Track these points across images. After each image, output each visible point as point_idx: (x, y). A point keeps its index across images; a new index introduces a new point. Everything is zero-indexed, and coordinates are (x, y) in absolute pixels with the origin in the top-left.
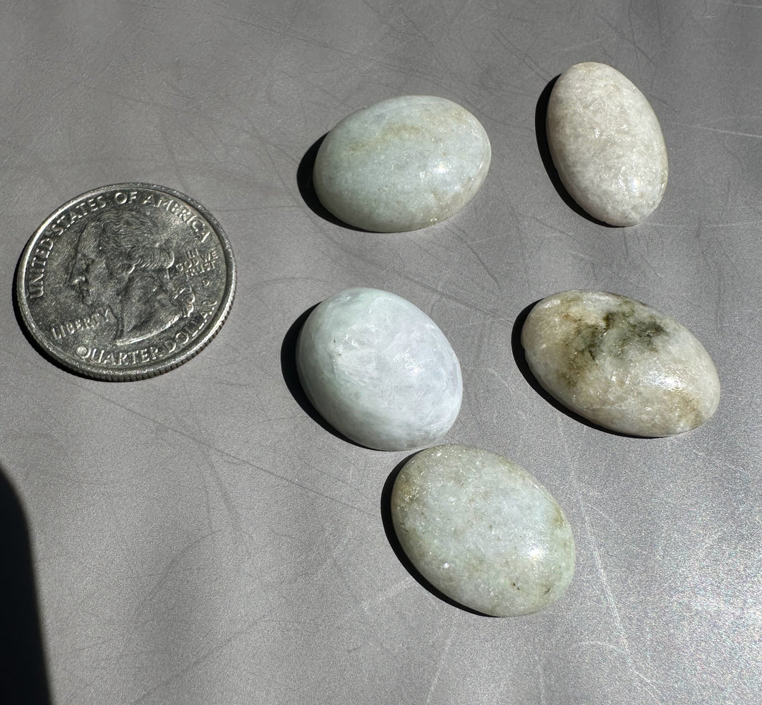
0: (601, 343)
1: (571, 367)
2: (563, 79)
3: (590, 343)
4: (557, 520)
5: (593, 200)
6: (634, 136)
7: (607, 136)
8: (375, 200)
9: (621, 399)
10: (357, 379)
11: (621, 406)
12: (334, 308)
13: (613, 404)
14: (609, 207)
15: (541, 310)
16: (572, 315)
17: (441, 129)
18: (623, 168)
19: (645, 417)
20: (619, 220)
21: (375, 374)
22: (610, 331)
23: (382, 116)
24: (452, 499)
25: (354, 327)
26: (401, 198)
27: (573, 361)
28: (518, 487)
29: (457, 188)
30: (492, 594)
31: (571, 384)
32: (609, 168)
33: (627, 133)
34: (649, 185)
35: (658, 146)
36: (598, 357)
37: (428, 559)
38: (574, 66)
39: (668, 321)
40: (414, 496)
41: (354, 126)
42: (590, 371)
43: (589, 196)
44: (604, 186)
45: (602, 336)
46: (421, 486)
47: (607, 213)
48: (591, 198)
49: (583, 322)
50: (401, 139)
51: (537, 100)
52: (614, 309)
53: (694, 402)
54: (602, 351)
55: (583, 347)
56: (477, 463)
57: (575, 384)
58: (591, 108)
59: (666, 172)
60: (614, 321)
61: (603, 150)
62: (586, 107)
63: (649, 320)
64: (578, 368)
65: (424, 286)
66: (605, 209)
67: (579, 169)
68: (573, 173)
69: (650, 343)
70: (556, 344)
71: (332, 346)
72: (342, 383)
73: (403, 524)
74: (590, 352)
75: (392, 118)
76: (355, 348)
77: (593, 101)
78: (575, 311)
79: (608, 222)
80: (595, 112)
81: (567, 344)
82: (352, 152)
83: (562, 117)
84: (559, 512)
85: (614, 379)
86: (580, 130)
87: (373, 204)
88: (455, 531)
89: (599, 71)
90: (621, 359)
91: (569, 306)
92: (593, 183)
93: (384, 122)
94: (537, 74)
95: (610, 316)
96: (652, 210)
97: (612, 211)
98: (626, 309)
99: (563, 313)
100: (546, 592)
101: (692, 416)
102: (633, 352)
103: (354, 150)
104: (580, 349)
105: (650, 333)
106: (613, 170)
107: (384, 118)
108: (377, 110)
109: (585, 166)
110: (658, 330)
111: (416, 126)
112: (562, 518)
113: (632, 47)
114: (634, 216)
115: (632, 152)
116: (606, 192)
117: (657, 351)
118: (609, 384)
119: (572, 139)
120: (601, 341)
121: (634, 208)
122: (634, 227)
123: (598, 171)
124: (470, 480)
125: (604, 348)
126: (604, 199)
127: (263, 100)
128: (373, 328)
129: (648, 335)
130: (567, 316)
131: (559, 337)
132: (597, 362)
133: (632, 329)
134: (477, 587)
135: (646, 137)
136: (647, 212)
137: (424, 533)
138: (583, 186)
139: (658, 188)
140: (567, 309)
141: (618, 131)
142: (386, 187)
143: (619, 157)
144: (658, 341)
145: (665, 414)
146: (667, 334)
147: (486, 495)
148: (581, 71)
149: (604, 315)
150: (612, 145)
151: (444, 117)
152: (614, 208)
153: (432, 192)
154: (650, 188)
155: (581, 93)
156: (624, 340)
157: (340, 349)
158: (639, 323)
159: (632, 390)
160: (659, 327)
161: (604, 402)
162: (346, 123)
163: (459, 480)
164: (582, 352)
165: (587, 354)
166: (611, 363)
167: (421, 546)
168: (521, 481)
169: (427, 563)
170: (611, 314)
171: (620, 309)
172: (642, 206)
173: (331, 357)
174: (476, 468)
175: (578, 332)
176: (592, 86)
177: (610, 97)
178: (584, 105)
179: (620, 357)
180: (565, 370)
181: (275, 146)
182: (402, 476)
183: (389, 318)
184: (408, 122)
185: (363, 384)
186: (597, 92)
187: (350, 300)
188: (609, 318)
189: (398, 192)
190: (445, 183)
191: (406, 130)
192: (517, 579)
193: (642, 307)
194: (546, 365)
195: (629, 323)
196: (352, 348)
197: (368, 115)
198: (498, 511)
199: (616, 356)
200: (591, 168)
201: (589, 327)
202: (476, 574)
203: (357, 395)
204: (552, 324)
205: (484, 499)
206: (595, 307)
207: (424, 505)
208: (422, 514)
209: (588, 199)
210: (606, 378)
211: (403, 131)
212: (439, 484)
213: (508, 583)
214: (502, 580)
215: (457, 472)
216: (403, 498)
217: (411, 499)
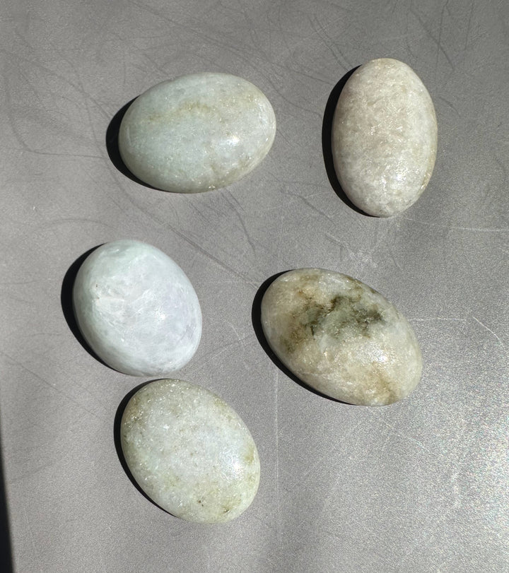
0: (322, 321)
1: (292, 336)
2: (358, 73)
3: (313, 319)
4: (248, 458)
5: (354, 191)
6: (406, 138)
7: (382, 134)
8: (161, 166)
9: (328, 371)
10: (108, 320)
11: (327, 377)
12: (104, 256)
13: (321, 373)
14: (368, 200)
15: (282, 283)
16: (305, 292)
17: (231, 111)
18: (388, 167)
19: (345, 389)
20: (375, 211)
21: (122, 319)
22: (333, 313)
23: (181, 91)
24: (167, 427)
25: (113, 278)
26: (183, 168)
27: (296, 332)
28: (223, 427)
29: (235, 164)
30: (181, 504)
31: (290, 349)
32: (375, 165)
33: (401, 135)
34: (409, 186)
35: (429, 149)
36: (317, 333)
37: (138, 468)
38: (373, 61)
39: (388, 311)
40: (138, 418)
41: (156, 96)
42: (307, 344)
43: (353, 186)
44: (367, 181)
45: (326, 315)
46: (145, 411)
47: (365, 204)
48: (355, 189)
49: (313, 301)
50: (192, 115)
51: (333, 87)
52: (343, 293)
53: (390, 385)
54: (322, 329)
55: (307, 322)
56: (195, 401)
57: (293, 352)
58: (375, 106)
59: (429, 175)
60: (340, 304)
61: (374, 147)
62: (370, 104)
63: (372, 308)
64: (299, 338)
65: (192, 243)
66: (363, 201)
67: (349, 160)
68: (343, 163)
69: (365, 329)
70: (286, 315)
71: (94, 289)
72: (97, 320)
73: (125, 436)
74: (312, 328)
75: (190, 94)
76: (110, 296)
77: (378, 99)
78: (309, 290)
79: (365, 211)
80: (377, 110)
81: (294, 316)
82: (149, 121)
83: (348, 110)
84: (252, 452)
85: (326, 354)
86: (359, 125)
87: (159, 169)
88: (163, 452)
89: (392, 69)
90: (337, 338)
91: (306, 284)
92: (358, 176)
93: (182, 97)
94: (339, 62)
95: (338, 300)
96: (407, 207)
97: (369, 203)
98: (354, 294)
99: (298, 288)
100: (225, 512)
101: (386, 395)
102: (349, 334)
103: (151, 119)
104: (304, 323)
105: (367, 319)
106: (379, 168)
107: (183, 93)
108: (180, 85)
109: (355, 159)
110: (376, 317)
111: (208, 106)
112: (253, 457)
113: (436, 46)
114: (388, 209)
115: (400, 153)
116: (367, 186)
117: (369, 337)
118: (320, 357)
119: (350, 132)
120: (323, 320)
121: (391, 204)
122: (387, 219)
123: (364, 166)
124: (185, 414)
125: (325, 327)
126: (365, 190)
127: (93, 57)
128: (128, 282)
129: (366, 322)
130: (301, 293)
131: (290, 310)
132: (315, 336)
133: (353, 314)
134: (171, 496)
135: (418, 140)
136: (401, 208)
137: (139, 448)
138: (349, 176)
139: (417, 188)
140: (303, 286)
141: (392, 132)
142: (172, 156)
143: (387, 156)
144: (373, 329)
145: (363, 390)
146: (384, 323)
147: (195, 429)
148: (376, 67)
149: (333, 298)
150: (384, 143)
151: (236, 98)
152: (372, 201)
153: (212, 166)
154: (408, 188)
155: (370, 89)
156: (344, 322)
157: (99, 293)
158: (361, 310)
159: (339, 366)
160: (379, 315)
161: (313, 371)
162: (151, 94)
163: (176, 412)
164: (305, 326)
165: (309, 329)
166: (327, 340)
167: (134, 457)
168: (226, 421)
169: (137, 471)
170: (339, 298)
171: (348, 294)
172: (398, 203)
173: (92, 298)
174: (193, 405)
175: (307, 308)
176: (382, 84)
177: (394, 98)
178: (369, 101)
179: (336, 337)
180: (287, 338)
181: (95, 101)
182: (134, 399)
183: (144, 274)
184: (203, 101)
185: (112, 325)
186: (384, 91)
187: (118, 253)
188: (336, 301)
189: (181, 162)
190: (225, 160)
191: (199, 107)
192: (203, 498)
193: (370, 294)
194: (273, 329)
195: (352, 308)
196: (108, 295)
197: (171, 88)
198: (201, 444)
199: (333, 335)
200: (360, 162)
201: (317, 306)
202: (171, 488)
203: (106, 333)
204: (287, 296)
205: (192, 431)
206: (327, 288)
207: (144, 426)
208: (141, 433)
209: (351, 189)
210: (320, 352)
211: (196, 108)
212: (159, 413)
213: (195, 499)
214: (191, 497)
215: (176, 406)
216: (130, 417)
217: (136, 420)
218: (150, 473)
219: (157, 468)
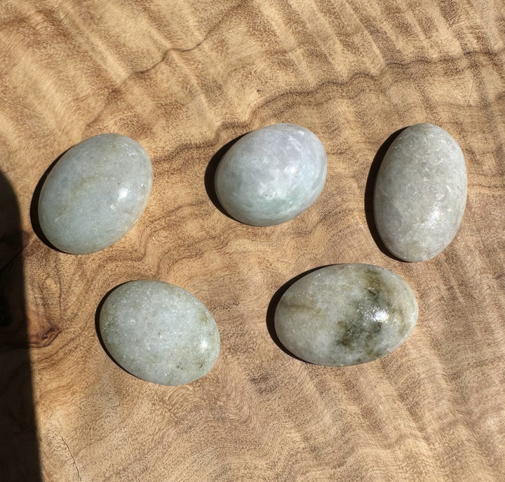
17: (109, 167)
24: (133, 320)
28: (176, 304)
30: (166, 374)
40: (110, 322)
46: (113, 315)
56: (148, 293)
73: (106, 340)
84: (204, 313)
100: (201, 367)
111: (91, 176)
112: (207, 317)
124: (143, 306)
137: (119, 345)
147: (155, 313)
163: (137, 307)
168: (177, 299)
174: (147, 297)
191: (86, 182)
192: (180, 363)
198: (163, 323)
202: (154, 365)
205: (153, 316)
207: (117, 327)
208: (116, 333)
211: (84, 184)
212: (124, 312)
213: (174, 366)
214: (170, 366)
215: (135, 302)
216: (104, 324)
217: (109, 325)
218: (133, 360)
219: (137, 354)
